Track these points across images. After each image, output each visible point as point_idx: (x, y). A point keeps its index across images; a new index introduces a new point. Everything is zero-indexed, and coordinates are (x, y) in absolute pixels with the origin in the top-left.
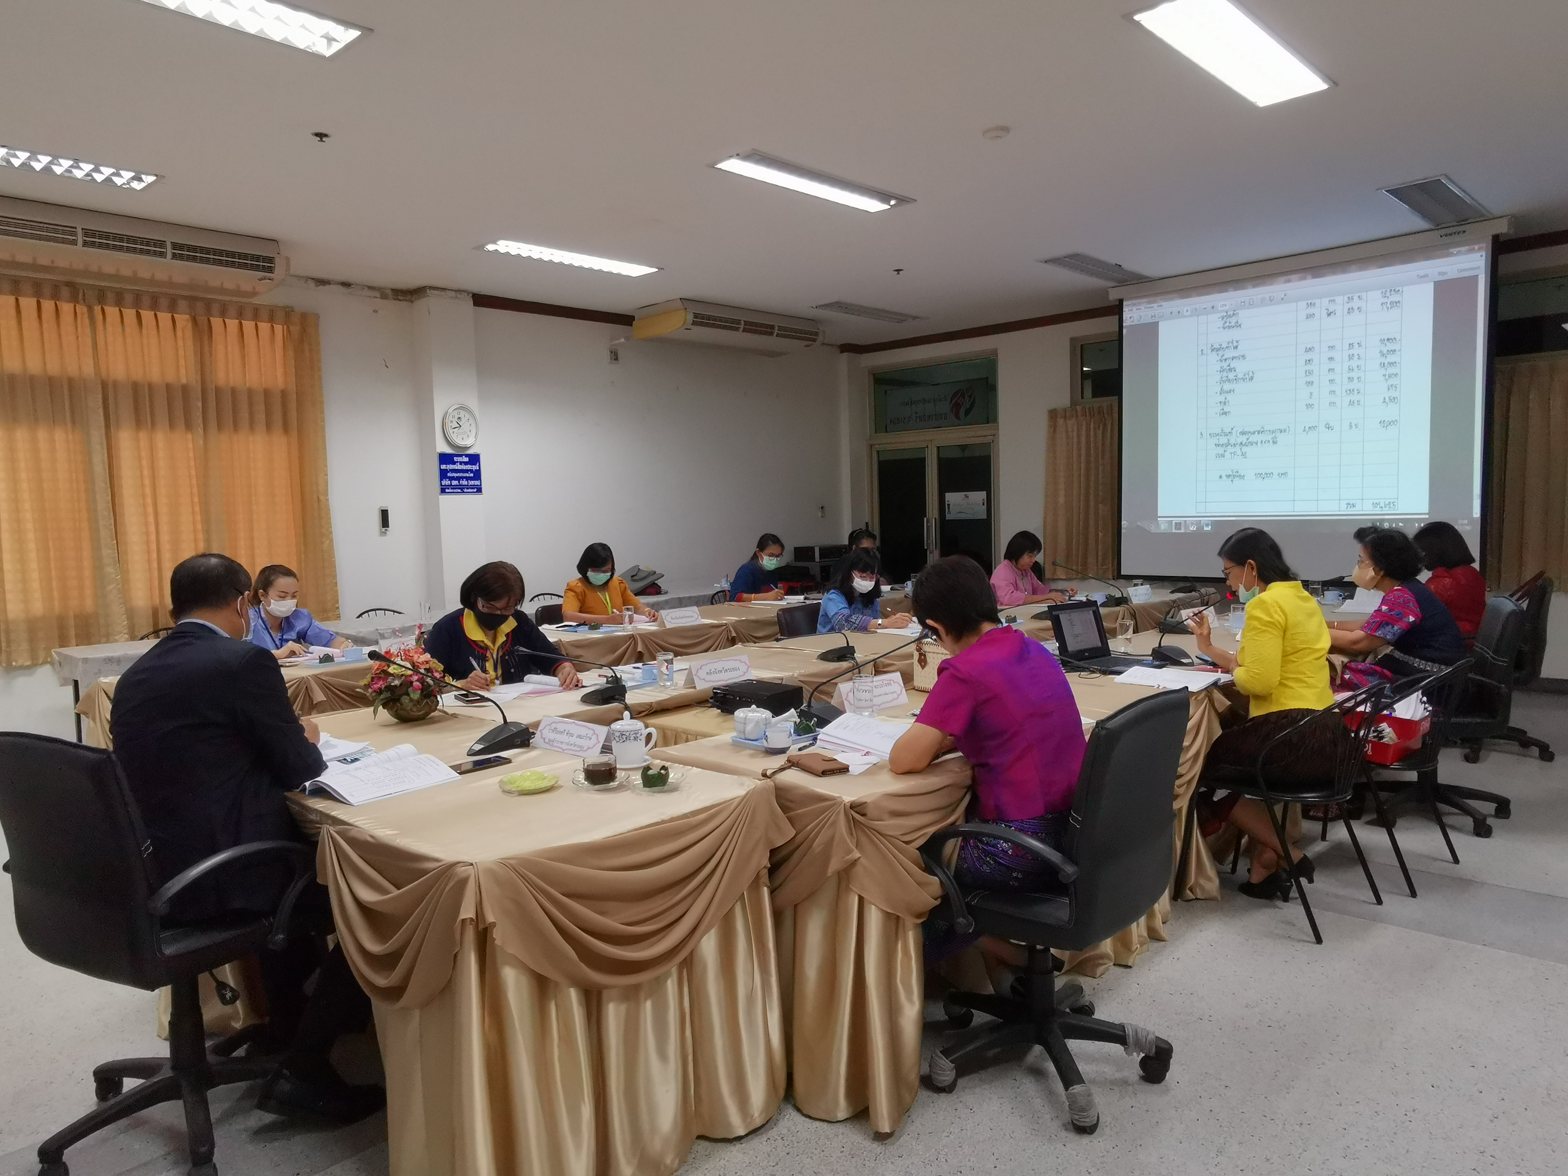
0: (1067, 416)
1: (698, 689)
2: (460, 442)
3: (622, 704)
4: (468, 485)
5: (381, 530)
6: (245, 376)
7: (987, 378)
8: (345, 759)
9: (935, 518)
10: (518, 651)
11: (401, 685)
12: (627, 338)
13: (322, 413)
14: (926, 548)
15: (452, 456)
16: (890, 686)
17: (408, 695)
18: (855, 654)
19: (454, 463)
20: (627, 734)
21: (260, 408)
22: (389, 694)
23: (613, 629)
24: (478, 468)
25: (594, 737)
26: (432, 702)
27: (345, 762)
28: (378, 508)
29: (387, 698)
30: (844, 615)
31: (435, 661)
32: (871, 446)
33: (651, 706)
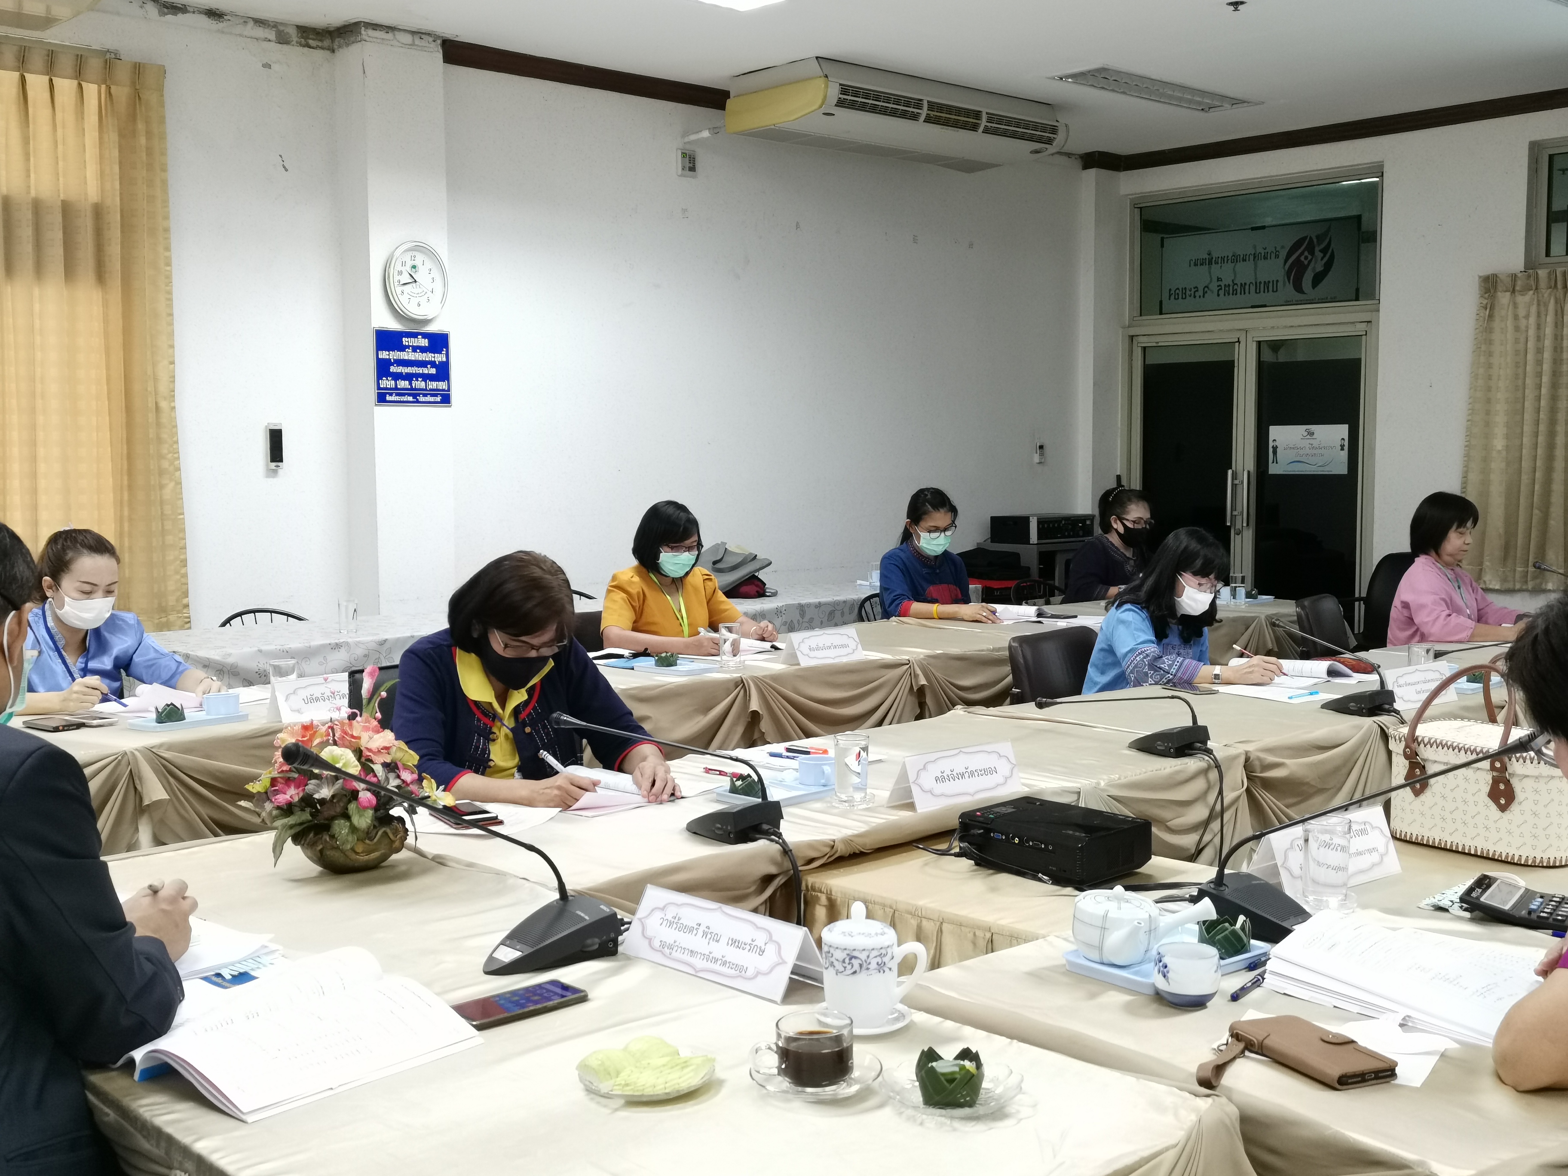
0: (1517, 288)
1: (919, 811)
2: (414, 310)
3: (777, 842)
4: (426, 390)
5: (267, 465)
6: (28, 176)
7: (1359, 218)
8: (219, 975)
9: (1249, 472)
10: (558, 721)
11: (333, 796)
12: (715, 131)
13: (168, 249)
14: (1228, 524)
15: (400, 335)
16: (1365, 837)
17: (347, 817)
18: (1209, 743)
19: (403, 348)
20: (863, 956)
21: (55, 236)
22: (306, 816)
23: (703, 666)
24: (444, 359)
25: (771, 949)
26: (396, 832)
27: (219, 980)
28: (264, 427)
29: (301, 824)
30: (1147, 655)
31: (402, 744)
32: (1132, 337)
33: (833, 847)
